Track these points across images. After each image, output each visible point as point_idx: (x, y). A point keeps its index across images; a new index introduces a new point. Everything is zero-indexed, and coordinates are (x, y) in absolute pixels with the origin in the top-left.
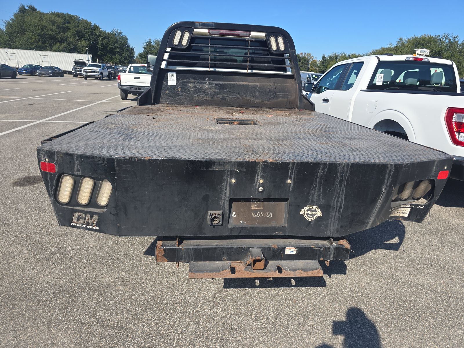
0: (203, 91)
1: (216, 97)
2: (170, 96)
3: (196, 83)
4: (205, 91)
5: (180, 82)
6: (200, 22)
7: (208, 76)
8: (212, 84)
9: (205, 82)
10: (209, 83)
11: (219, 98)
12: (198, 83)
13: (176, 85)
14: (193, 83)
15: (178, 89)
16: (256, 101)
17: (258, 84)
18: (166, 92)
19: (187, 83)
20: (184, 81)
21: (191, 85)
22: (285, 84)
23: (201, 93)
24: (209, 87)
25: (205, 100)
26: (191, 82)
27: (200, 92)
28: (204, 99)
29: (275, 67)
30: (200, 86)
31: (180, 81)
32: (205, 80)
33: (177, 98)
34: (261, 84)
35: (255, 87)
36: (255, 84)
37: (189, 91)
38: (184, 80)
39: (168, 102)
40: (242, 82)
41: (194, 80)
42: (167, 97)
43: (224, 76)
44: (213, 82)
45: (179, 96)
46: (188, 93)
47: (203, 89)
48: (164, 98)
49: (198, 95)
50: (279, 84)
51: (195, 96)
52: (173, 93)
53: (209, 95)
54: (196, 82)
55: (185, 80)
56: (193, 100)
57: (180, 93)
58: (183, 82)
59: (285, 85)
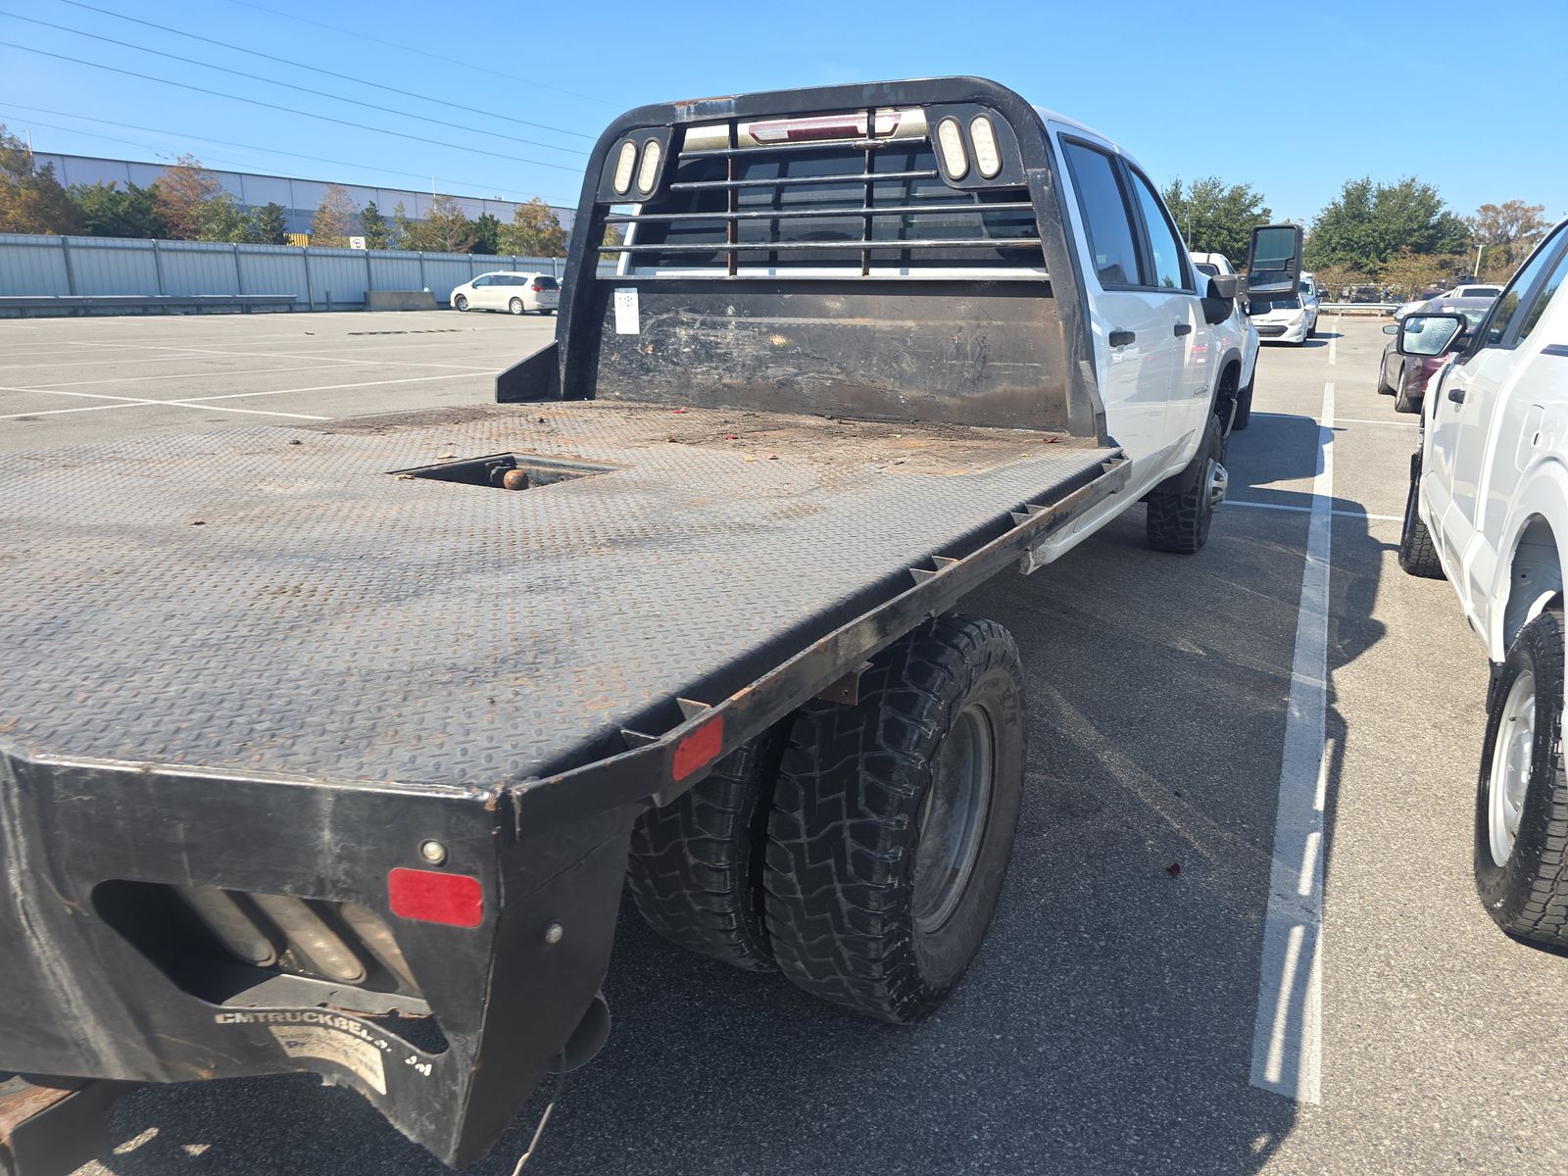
0: (720, 355)
1: (762, 377)
2: (623, 373)
3: (697, 325)
4: (725, 354)
5: (650, 322)
6: (690, 103)
7: (735, 296)
8: (747, 329)
9: (725, 319)
10: (740, 326)
11: (771, 381)
12: (703, 323)
13: (638, 332)
14: (687, 324)
15: (644, 346)
16: (906, 394)
17: (910, 324)
18: (613, 358)
19: (669, 325)
20: (661, 318)
21: (683, 333)
22: (1022, 323)
23: (712, 361)
24: (737, 339)
25: (726, 389)
26: (682, 323)
27: (710, 357)
28: (725, 385)
30: (709, 336)
31: (651, 318)
32: (724, 313)
33: (644, 378)
34: (922, 323)
35: (902, 335)
36: (899, 323)
37: (677, 353)
38: (661, 314)
39: (617, 394)
40: (852, 317)
41: (690, 315)
42: (615, 375)
43: (787, 296)
44: (751, 320)
45: (648, 371)
46: (674, 363)
47: (720, 348)
48: (608, 378)
49: (704, 369)
50: (999, 323)
51: (696, 374)
52: (632, 362)
53: (739, 369)
54: (696, 320)
55: (665, 316)
56: (688, 385)
57: (650, 362)
58: (660, 323)
59: (1027, 327)
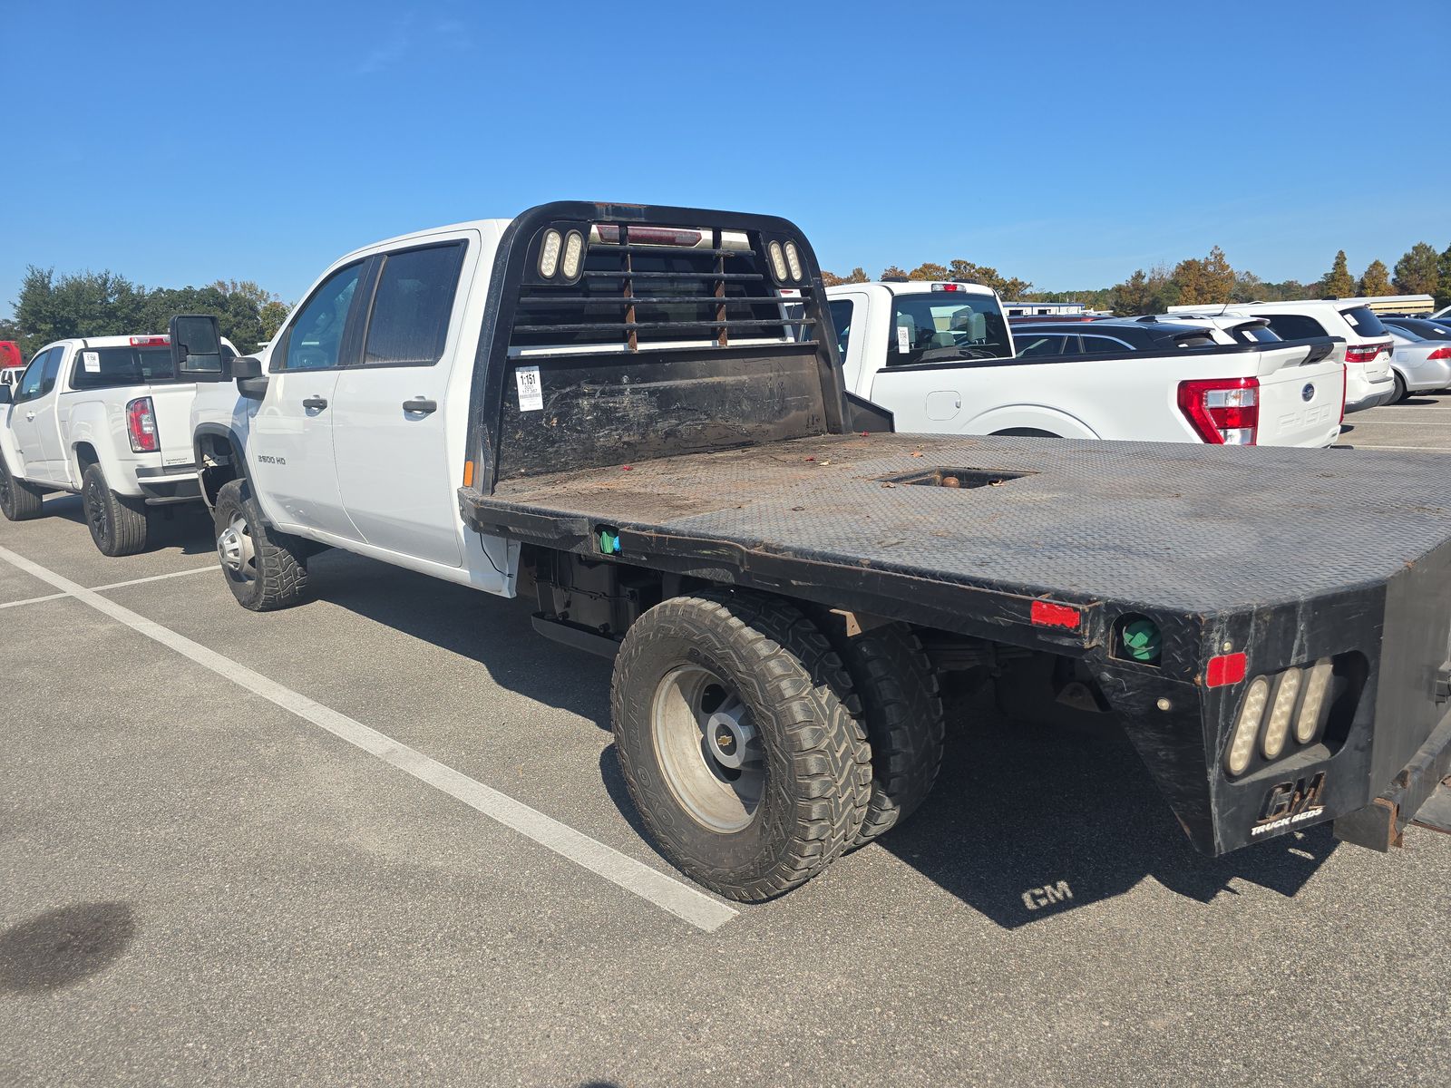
0: (618, 418)
1: (653, 431)
2: (529, 449)
3: (598, 394)
4: (623, 416)
5: (554, 397)
6: (609, 204)
7: (628, 367)
8: (639, 393)
9: (621, 387)
10: (634, 392)
11: (660, 433)
12: (603, 393)
13: (542, 408)
14: (589, 394)
15: (549, 420)
16: (748, 426)
17: (745, 377)
18: (517, 437)
19: (572, 398)
20: (564, 391)
21: (585, 403)
22: (799, 372)
23: (613, 425)
24: (632, 403)
25: (625, 446)
26: (584, 394)
27: (610, 422)
28: (625, 443)
29: (762, 327)
30: (608, 402)
31: (554, 392)
32: (620, 383)
33: (550, 450)
34: (751, 376)
35: (739, 387)
36: (739, 378)
37: (581, 421)
38: (564, 388)
39: (523, 471)
40: (711, 376)
41: (591, 387)
42: (520, 453)
43: (667, 364)
44: (642, 386)
45: (553, 443)
46: (578, 432)
47: (619, 412)
48: (512, 457)
49: (606, 432)
50: (788, 373)
51: (599, 438)
52: (537, 437)
53: (635, 427)
54: (596, 391)
55: (568, 389)
56: (593, 449)
57: (555, 434)
58: (564, 397)
